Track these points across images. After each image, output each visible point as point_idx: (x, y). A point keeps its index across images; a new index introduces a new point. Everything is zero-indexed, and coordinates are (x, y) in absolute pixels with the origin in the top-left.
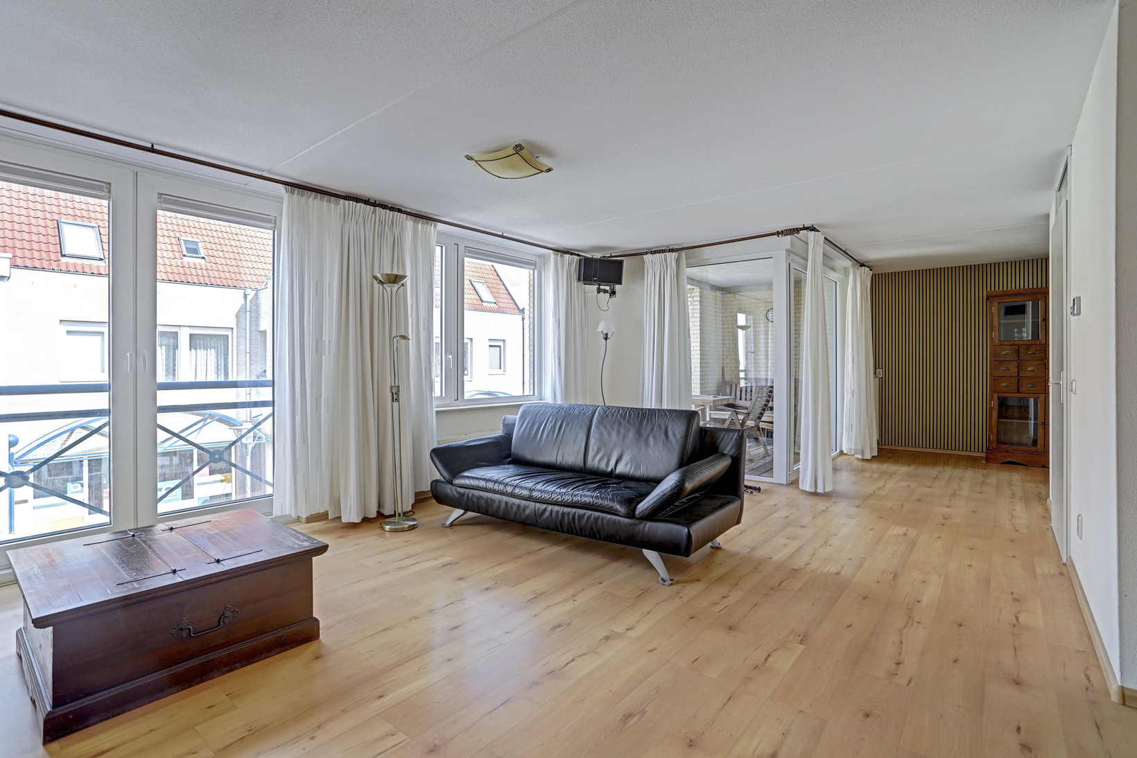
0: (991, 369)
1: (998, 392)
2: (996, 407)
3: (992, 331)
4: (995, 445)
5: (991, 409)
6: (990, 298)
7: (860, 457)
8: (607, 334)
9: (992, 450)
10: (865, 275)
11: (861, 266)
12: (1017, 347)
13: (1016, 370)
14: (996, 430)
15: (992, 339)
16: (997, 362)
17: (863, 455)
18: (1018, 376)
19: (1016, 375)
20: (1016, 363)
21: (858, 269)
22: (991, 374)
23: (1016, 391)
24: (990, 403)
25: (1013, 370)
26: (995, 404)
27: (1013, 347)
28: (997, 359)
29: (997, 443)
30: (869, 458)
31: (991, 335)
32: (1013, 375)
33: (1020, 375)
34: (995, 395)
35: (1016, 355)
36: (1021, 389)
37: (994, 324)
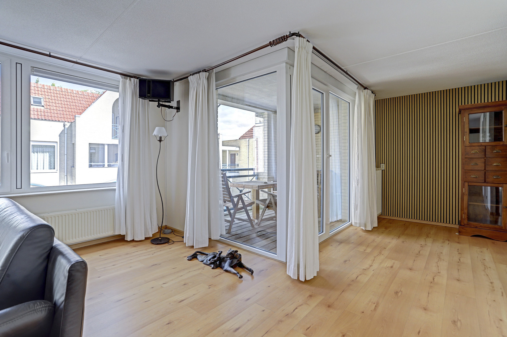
0: (463, 164)
1: (468, 182)
2: (467, 193)
3: (463, 135)
4: (466, 222)
5: (463, 194)
6: (462, 111)
7: (364, 229)
8: (161, 138)
9: (464, 226)
10: (368, 96)
11: (364, 89)
12: (484, 147)
13: (483, 165)
14: (467, 210)
15: (463, 142)
16: (467, 159)
17: (365, 226)
18: (485, 169)
19: (484, 169)
20: (483, 160)
21: (363, 92)
22: (463, 168)
23: (484, 181)
24: (462, 190)
25: (480, 165)
26: (466, 190)
27: (480, 147)
28: (467, 156)
29: (468, 220)
30: (370, 229)
31: (463, 138)
32: (480, 169)
33: (487, 169)
34: (466, 184)
35: (483, 153)
36: (487, 180)
37: (465, 130)
